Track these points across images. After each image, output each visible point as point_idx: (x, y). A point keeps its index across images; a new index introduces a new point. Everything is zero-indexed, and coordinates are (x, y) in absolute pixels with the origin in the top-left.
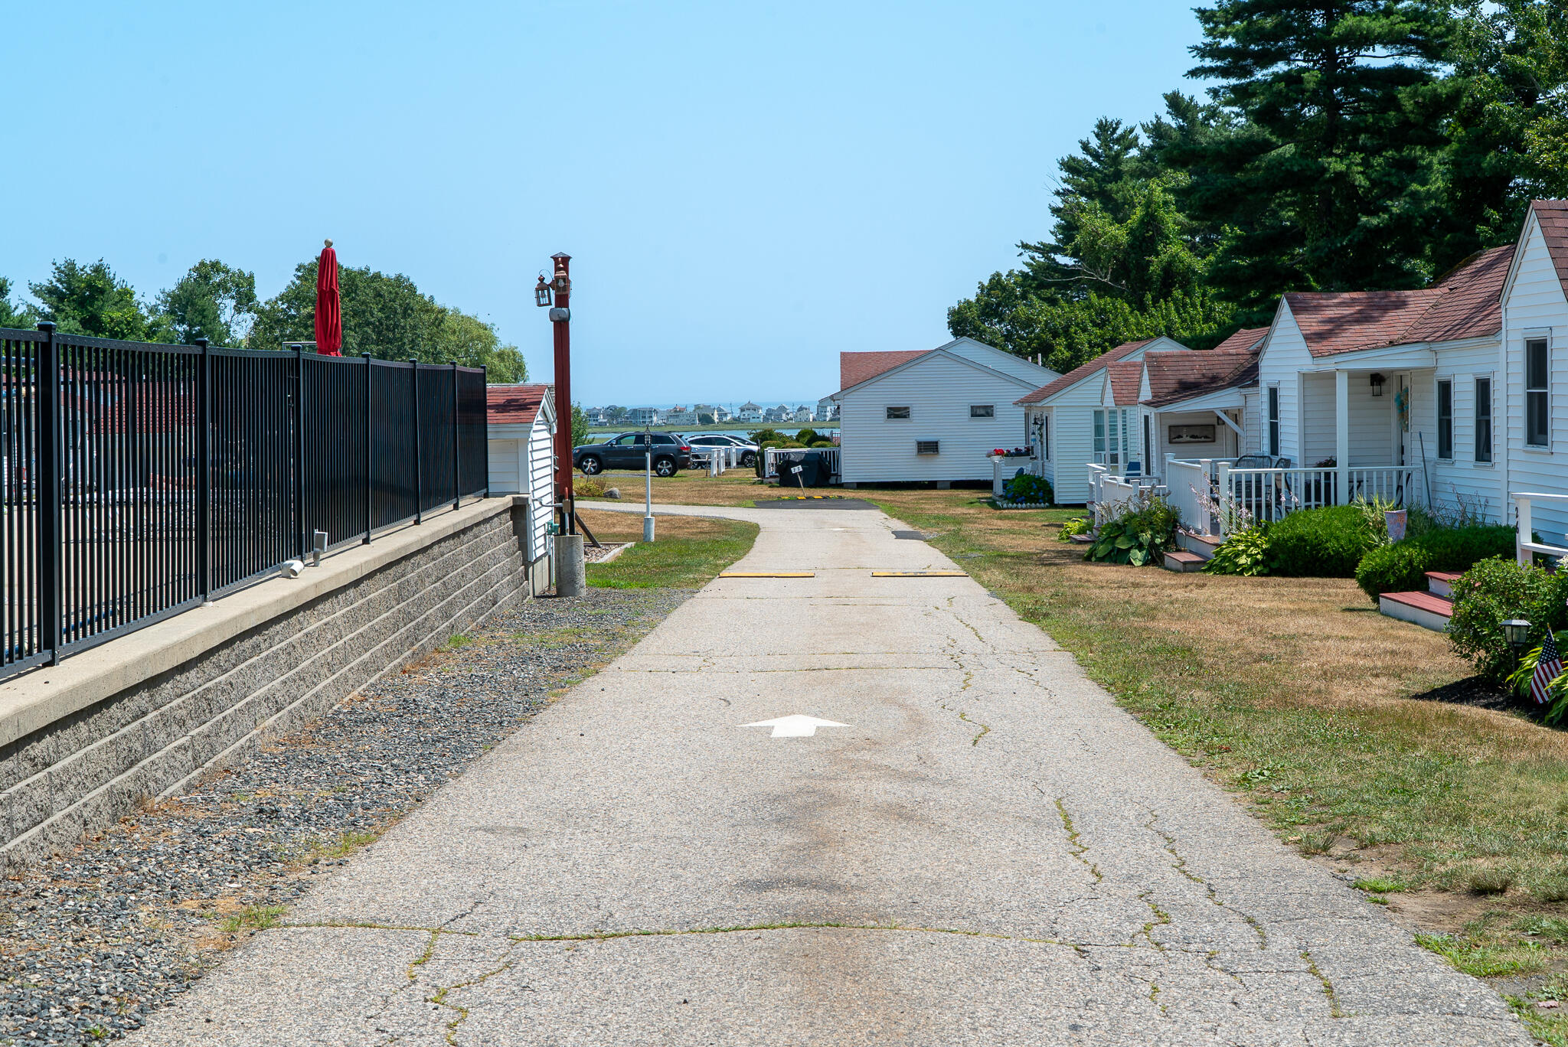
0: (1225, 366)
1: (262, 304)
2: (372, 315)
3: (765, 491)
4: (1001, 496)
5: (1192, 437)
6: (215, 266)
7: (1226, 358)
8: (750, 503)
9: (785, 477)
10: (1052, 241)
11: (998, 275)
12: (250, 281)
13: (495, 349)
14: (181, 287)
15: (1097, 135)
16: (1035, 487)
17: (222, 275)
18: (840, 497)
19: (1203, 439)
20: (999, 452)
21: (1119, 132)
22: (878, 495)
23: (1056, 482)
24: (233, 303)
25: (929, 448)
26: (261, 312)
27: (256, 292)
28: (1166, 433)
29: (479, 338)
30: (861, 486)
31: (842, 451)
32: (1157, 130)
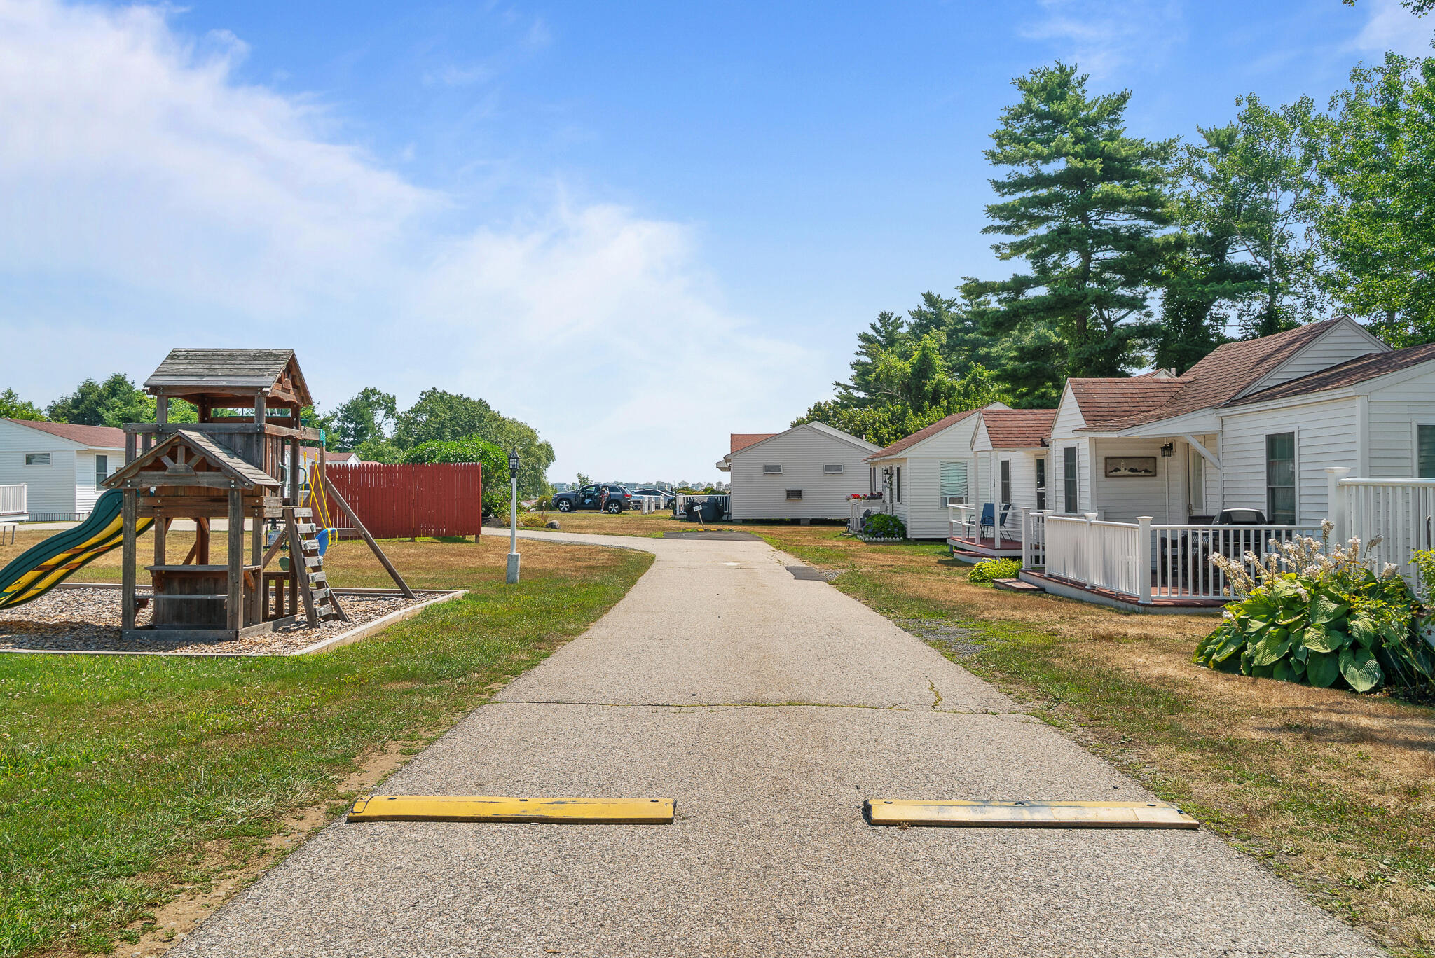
0: (1160, 394)
1: (400, 413)
2: (461, 419)
3: (676, 524)
4: (860, 531)
5: (1132, 470)
6: (374, 391)
7: (1158, 386)
8: (661, 533)
9: (690, 515)
10: (851, 384)
11: (820, 403)
12: (393, 400)
13: (537, 443)
14: (352, 401)
15: (880, 321)
16: (891, 524)
17: (378, 397)
18: (731, 530)
19: (1143, 473)
20: (856, 497)
21: (893, 319)
22: (758, 528)
23: (908, 520)
24: (384, 412)
25: (794, 495)
26: (399, 418)
27: (396, 406)
28: (1102, 465)
29: (527, 436)
30: (745, 522)
31: (732, 497)
32: (919, 314)
